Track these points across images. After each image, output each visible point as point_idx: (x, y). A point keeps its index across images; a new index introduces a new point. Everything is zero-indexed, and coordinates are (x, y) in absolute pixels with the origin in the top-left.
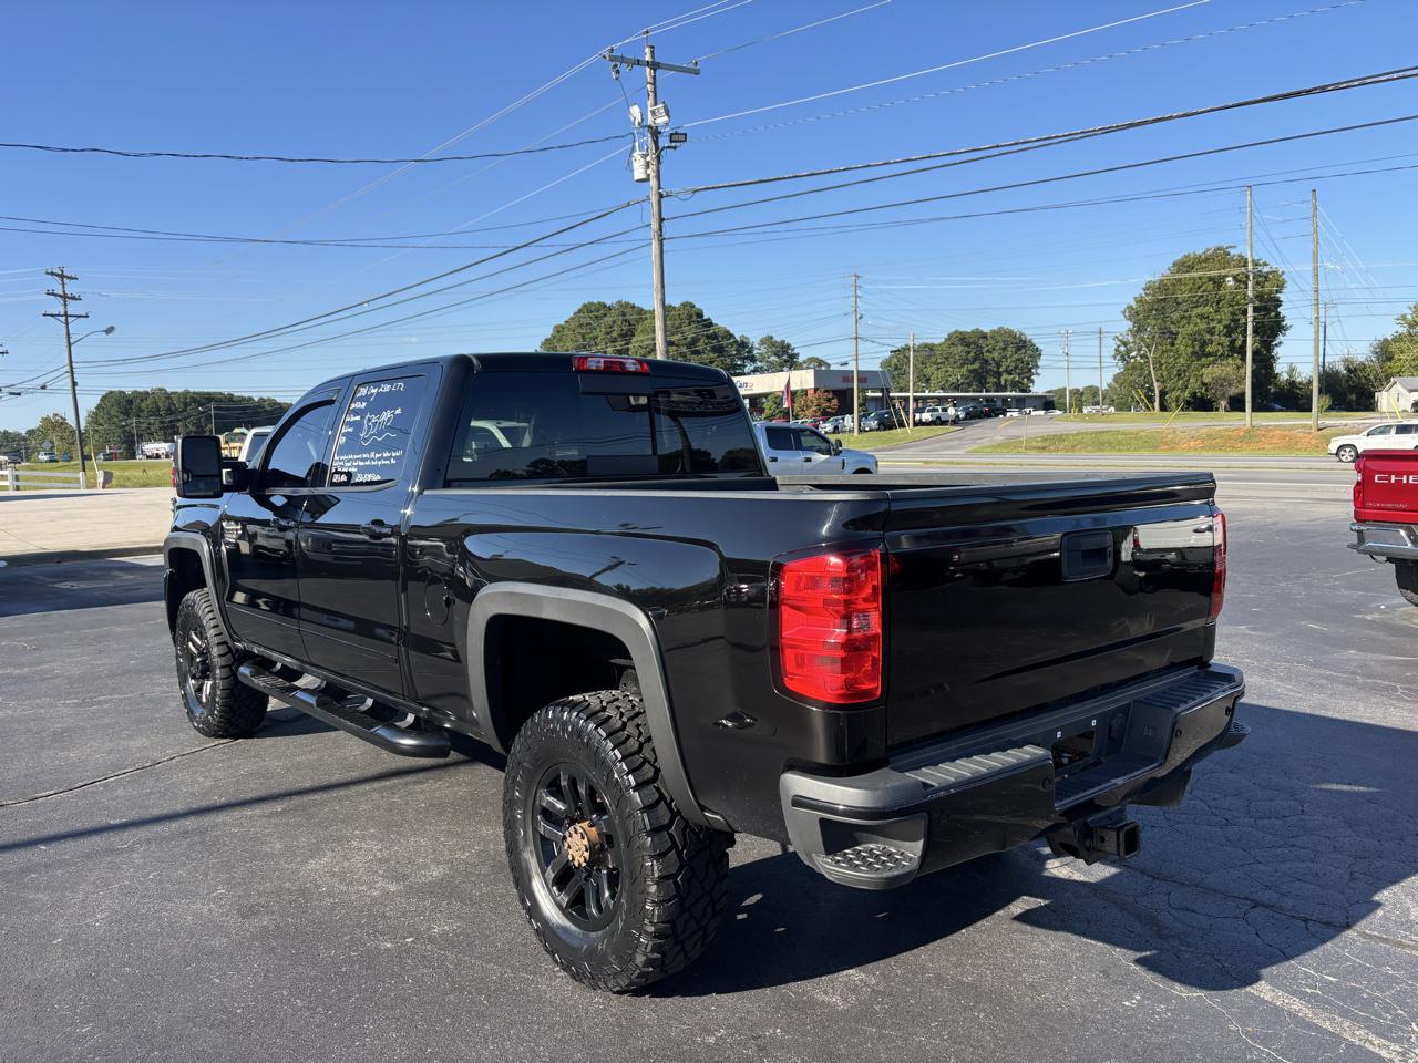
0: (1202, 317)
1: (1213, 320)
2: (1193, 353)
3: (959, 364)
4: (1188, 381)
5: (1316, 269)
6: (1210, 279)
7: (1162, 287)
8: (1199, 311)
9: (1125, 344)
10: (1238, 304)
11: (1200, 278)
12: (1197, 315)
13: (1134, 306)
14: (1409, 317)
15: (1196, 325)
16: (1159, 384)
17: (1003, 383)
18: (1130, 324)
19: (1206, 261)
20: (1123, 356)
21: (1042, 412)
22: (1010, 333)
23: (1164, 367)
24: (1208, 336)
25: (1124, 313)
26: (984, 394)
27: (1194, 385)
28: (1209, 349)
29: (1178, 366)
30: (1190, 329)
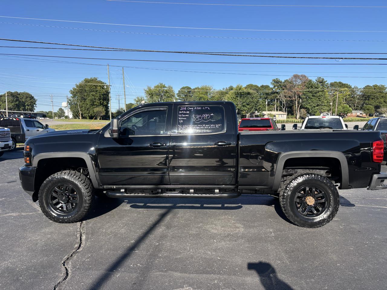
0: (93, 95)
1: (95, 96)
3: (11, 102)
4: (90, 111)
5: (124, 87)
6: (94, 85)
7: (80, 86)
8: (92, 93)
9: (70, 100)
11: (92, 85)
12: (91, 95)
13: (73, 90)
15: (91, 97)
16: (81, 112)
17: (26, 109)
18: (72, 95)
19: (92, 81)
20: (70, 104)
21: (43, 118)
22: (28, 94)
24: (95, 100)
25: (70, 92)
26: (23, 112)
27: (92, 112)
28: (95, 103)
29: (87, 107)
30: (90, 98)
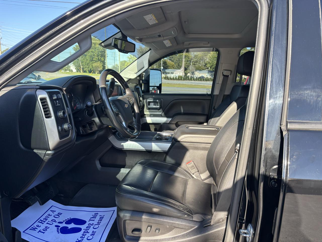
2: (90, 60)
4: (89, 66)
10: (99, 50)
12: (91, 51)
14: (129, 57)
15: (91, 53)
16: (82, 66)
23: (84, 62)
24: (93, 56)
27: (91, 67)
28: (94, 59)
29: (87, 63)
30: (89, 54)
